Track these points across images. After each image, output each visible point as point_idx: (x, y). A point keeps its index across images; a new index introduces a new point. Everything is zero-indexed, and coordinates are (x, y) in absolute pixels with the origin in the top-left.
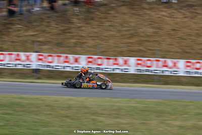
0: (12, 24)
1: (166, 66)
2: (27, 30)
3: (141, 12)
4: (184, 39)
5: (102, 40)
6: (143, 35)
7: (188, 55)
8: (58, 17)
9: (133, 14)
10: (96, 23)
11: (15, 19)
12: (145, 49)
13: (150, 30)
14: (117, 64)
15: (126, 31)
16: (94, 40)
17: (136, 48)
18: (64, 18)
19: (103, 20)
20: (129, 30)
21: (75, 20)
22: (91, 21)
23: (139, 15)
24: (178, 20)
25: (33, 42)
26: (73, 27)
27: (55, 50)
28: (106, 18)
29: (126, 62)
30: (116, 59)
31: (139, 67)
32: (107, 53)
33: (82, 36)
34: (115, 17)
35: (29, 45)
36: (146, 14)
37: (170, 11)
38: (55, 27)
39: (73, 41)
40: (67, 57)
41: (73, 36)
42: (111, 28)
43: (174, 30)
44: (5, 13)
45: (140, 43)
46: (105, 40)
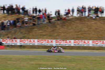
0: (34, 28)
1: (85, 43)
2: (39, 31)
3: (84, 22)
4: (100, 32)
5: (67, 34)
6: (83, 31)
8: (51, 25)
10: (66, 27)
11: (35, 26)
13: (86, 29)
14: (67, 43)
15: (77, 30)
16: (64, 33)
17: (80, 36)
18: (54, 25)
19: (69, 26)
20: (78, 29)
21: (58, 26)
22: (64, 27)
23: (83, 23)
24: (98, 25)
25: (41, 35)
26: (57, 29)
27: (49, 38)
28: (70, 25)
29: (70, 42)
30: (66, 41)
31: (75, 44)
32: (65, 39)
33: (60, 32)
34: (74, 24)
35: (39, 36)
36: (86, 23)
37: (95, 22)
38: (50, 29)
39: (56, 34)
40: (48, 41)
42: (71, 29)
43: (96, 29)
44: (32, 25)
45: (82, 34)
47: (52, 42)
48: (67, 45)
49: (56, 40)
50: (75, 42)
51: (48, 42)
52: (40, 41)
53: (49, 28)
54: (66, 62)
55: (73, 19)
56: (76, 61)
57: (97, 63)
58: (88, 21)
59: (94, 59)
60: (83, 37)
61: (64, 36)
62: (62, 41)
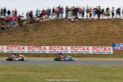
0: (2, 33)
2: (8, 36)
3: (61, 26)
4: (79, 37)
5: (41, 39)
6: (60, 35)
7: (80, 44)
8: (23, 29)
9: (57, 26)
11: (3, 31)
12: (60, 42)
13: (64, 33)
14: (41, 49)
15: (53, 34)
16: (38, 39)
17: (56, 41)
18: (26, 29)
19: (43, 30)
21: (30, 30)
22: (38, 30)
24: (78, 28)
25: (10, 41)
26: (29, 33)
27: (20, 44)
28: (45, 29)
29: (45, 48)
31: (51, 50)
32: (39, 45)
33: (32, 37)
34: (49, 28)
35: (8, 42)
36: (63, 26)
37: (74, 24)
38: (21, 34)
39: (28, 39)
40: (19, 47)
41: (29, 37)
42: (46, 33)
43: (75, 33)
45: (58, 39)
46: (43, 38)
47: (23, 48)
48: (41, 52)
49: (29, 47)
50: (51, 48)
51: (20, 49)
52: (10, 48)
53: (20, 32)
54: (41, 72)
55: (48, 21)
56: (53, 71)
57: (77, 73)
58: (66, 23)
59: (74, 68)
60: (60, 43)
61: (38, 41)
62: (36, 48)
